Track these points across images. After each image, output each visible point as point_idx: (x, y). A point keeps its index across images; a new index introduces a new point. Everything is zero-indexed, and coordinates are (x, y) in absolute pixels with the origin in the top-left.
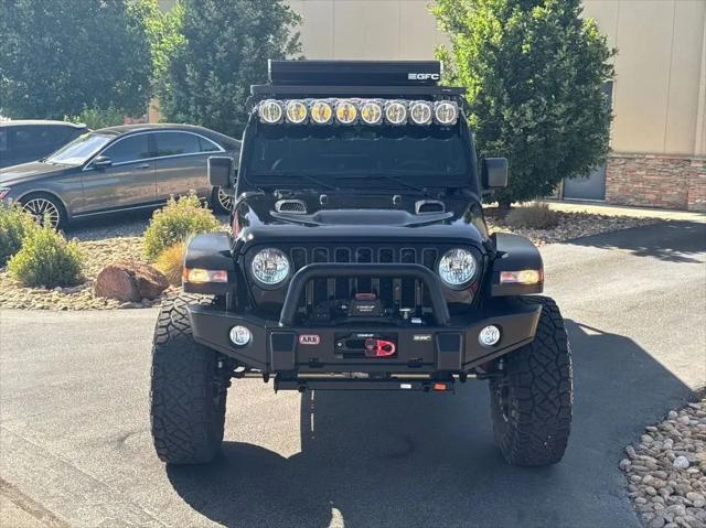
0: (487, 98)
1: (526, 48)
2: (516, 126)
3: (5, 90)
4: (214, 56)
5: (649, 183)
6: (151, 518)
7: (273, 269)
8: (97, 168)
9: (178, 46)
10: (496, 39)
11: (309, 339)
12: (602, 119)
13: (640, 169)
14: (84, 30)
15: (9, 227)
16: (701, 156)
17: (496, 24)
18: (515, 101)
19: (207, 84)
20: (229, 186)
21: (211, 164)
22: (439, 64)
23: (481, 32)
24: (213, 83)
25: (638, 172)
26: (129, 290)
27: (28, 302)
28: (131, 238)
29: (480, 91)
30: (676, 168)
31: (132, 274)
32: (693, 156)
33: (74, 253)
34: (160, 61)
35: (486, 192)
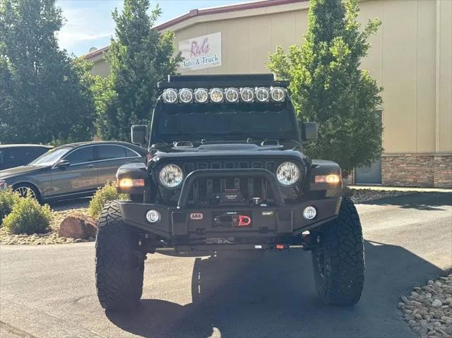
0: (304, 117)
1: (327, 86)
2: (323, 133)
3: (3, 130)
4: (134, 103)
5: (409, 171)
6: (96, 335)
7: (173, 177)
8: (60, 167)
9: (112, 98)
10: (308, 81)
11: (196, 216)
12: (376, 130)
13: (403, 163)
14: (53, 93)
15: (4, 201)
16: (440, 153)
17: (308, 73)
18: (322, 119)
19: (130, 119)
20: (145, 143)
21: (134, 130)
22: (273, 75)
23: (298, 79)
24: (133, 119)
25: (401, 165)
26: (81, 232)
27: (15, 242)
28: (82, 209)
29: (300, 113)
30: (425, 162)
31: (82, 221)
32: (435, 153)
33: (45, 212)
34: (100, 107)
35: (304, 143)
